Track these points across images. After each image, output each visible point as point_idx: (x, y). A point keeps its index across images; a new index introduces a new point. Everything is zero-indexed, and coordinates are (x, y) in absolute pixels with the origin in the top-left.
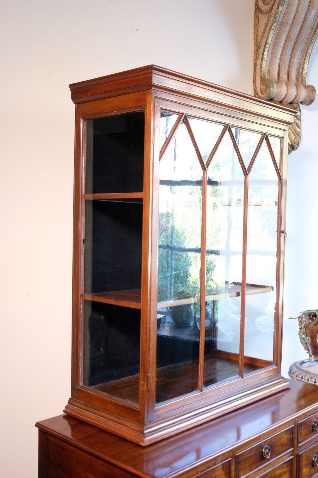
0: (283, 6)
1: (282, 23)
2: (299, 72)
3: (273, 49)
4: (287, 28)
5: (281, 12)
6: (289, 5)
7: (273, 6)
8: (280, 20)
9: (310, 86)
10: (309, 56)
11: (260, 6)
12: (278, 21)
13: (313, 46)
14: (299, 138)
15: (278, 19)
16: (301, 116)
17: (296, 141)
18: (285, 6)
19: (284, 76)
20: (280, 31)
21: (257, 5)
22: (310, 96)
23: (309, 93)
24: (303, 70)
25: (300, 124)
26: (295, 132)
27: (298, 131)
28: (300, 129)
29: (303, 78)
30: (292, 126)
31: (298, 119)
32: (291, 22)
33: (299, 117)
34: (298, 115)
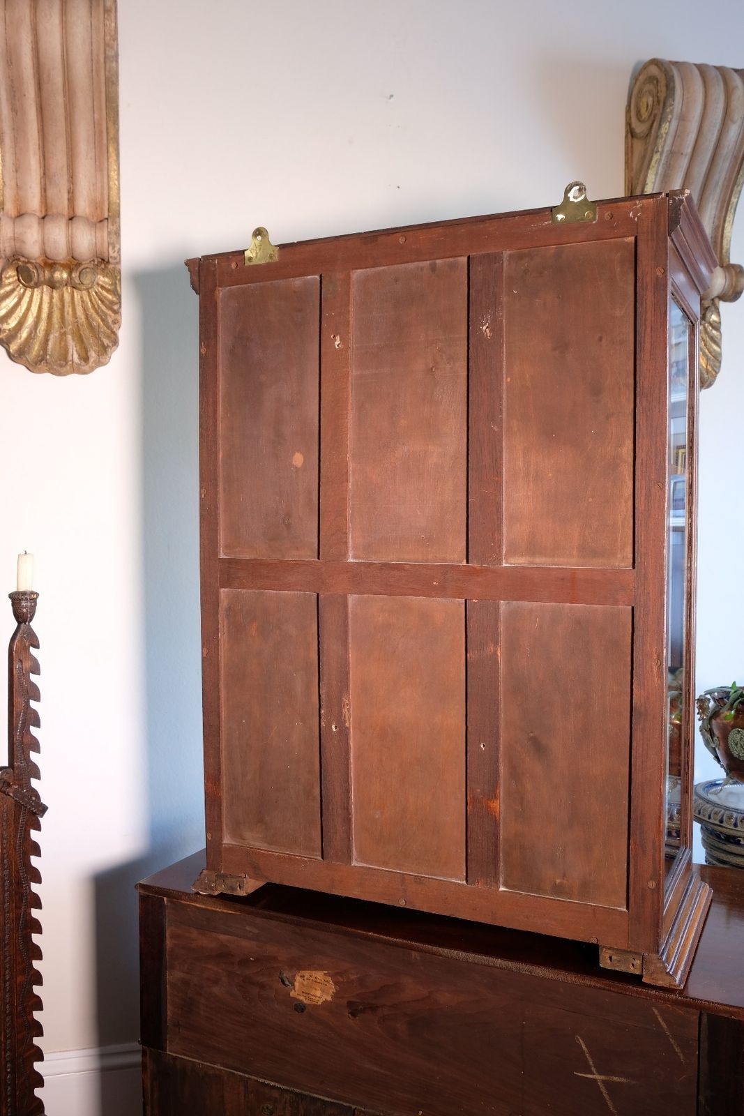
0: (670, 122)
1: (672, 153)
2: (715, 242)
4: (684, 162)
5: (667, 134)
6: (684, 120)
7: (653, 123)
8: (667, 148)
9: (733, 266)
10: (732, 211)
11: (634, 126)
12: (663, 151)
13: (740, 192)
14: (717, 364)
15: (663, 147)
16: (720, 323)
17: (710, 369)
18: (674, 123)
20: (669, 167)
21: (629, 124)
22: (734, 284)
23: (732, 280)
24: (722, 236)
25: (719, 337)
26: (710, 353)
27: (714, 350)
28: (720, 347)
29: (724, 251)
30: (704, 341)
31: (714, 328)
32: (689, 150)
33: (716, 324)
34: (714, 321)
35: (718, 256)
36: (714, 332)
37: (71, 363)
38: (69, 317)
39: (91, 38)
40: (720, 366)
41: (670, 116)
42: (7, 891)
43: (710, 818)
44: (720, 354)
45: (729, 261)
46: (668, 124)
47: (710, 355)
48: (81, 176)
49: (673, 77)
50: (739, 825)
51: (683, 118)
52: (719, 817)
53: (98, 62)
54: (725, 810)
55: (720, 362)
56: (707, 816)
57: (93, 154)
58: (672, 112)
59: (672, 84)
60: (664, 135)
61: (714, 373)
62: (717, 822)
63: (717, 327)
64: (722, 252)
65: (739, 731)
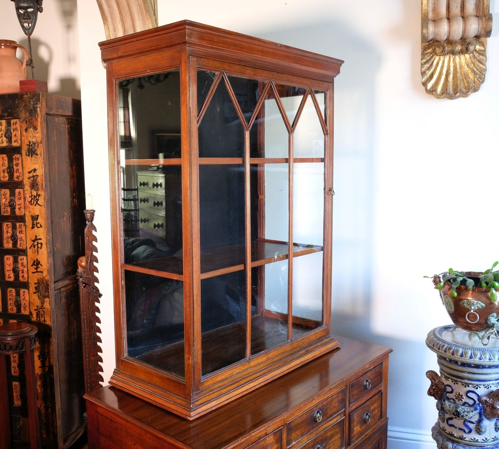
2: (479, 1)
14: (483, 76)
17: (477, 81)
22: (484, 27)
23: (483, 25)
25: (484, 60)
26: (477, 70)
27: (480, 68)
28: (485, 66)
29: (485, 5)
30: (473, 63)
31: (480, 54)
34: (480, 50)
35: (481, 9)
36: (481, 56)
40: (484, 78)
42: (86, 324)
44: (485, 70)
45: (489, 12)
47: (477, 71)
55: (485, 75)
61: (479, 83)
63: (483, 53)
64: (483, 7)
65: (447, 297)
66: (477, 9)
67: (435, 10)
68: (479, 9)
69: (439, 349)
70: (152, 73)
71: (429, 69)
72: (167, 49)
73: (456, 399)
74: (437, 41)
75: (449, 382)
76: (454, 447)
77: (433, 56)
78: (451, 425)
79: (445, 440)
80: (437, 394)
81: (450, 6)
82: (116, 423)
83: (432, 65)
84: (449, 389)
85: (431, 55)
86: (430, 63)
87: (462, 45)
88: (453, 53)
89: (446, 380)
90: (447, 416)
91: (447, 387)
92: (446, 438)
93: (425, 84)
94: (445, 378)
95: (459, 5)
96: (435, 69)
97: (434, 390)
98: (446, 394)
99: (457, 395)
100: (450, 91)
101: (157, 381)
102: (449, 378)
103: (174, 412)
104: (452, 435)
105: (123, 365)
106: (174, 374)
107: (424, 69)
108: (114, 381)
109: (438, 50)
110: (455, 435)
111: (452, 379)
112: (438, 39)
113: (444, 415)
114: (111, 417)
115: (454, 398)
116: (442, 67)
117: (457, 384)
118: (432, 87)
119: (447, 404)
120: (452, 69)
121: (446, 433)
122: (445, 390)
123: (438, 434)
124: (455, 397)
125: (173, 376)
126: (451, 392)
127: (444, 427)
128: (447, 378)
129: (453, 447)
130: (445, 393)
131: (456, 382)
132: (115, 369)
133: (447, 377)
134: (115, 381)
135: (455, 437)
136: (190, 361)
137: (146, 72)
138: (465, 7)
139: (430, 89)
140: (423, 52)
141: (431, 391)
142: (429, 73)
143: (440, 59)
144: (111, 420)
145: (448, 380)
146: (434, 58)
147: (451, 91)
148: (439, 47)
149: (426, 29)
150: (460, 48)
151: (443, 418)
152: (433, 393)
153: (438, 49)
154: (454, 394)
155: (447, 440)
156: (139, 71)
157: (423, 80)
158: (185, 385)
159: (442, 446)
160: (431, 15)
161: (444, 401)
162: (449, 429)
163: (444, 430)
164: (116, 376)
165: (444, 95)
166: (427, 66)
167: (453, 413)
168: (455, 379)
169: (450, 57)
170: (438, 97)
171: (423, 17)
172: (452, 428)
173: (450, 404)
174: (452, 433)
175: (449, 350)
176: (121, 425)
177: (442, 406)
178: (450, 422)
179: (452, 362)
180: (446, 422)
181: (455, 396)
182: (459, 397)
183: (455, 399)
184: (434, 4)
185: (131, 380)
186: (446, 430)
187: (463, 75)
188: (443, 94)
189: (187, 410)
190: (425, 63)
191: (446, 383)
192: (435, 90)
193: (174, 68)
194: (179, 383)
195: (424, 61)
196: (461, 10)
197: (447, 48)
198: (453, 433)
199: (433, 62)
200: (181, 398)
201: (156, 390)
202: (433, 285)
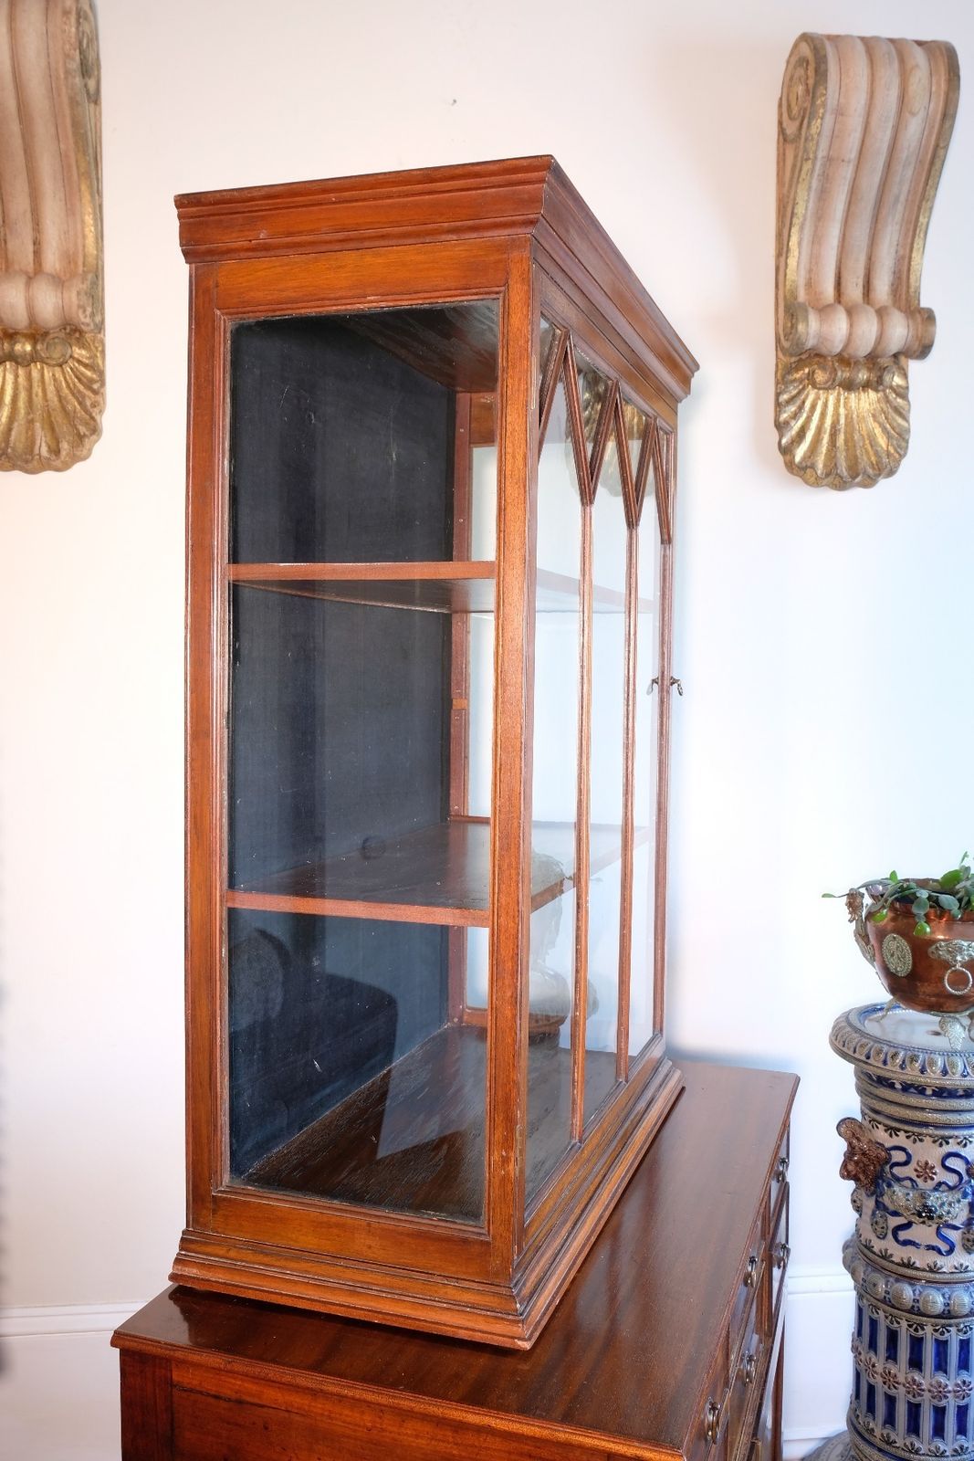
0: (822, 119)
1: (829, 160)
2: (900, 278)
3: (816, 227)
4: (847, 172)
5: (819, 134)
6: (842, 115)
7: (802, 121)
8: (821, 154)
9: (920, 311)
10: (922, 235)
11: (785, 125)
12: (816, 158)
13: (931, 208)
14: (903, 444)
15: (815, 152)
16: (907, 388)
17: (892, 451)
18: (829, 119)
19: (854, 291)
20: (827, 179)
21: (780, 123)
22: (920, 335)
23: (917, 330)
24: (909, 270)
25: (906, 409)
26: (893, 429)
27: (899, 425)
28: (907, 421)
29: (912, 290)
30: (884, 413)
31: (898, 395)
32: (853, 155)
33: (902, 391)
34: (898, 386)
35: (904, 297)
36: (899, 400)
37: (38, 457)
38: (38, 400)
39: (48, 49)
40: (907, 447)
41: (821, 111)
43: (855, 1052)
44: (908, 431)
45: (919, 304)
46: (819, 120)
47: (893, 432)
48: (48, 222)
49: (825, 56)
50: (889, 1062)
51: (840, 112)
52: (865, 1051)
53: (58, 78)
54: (875, 1042)
55: (907, 442)
56: (852, 1049)
57: (62, 195)
58: (824, 105)
59: (823, 66)
60: (816, 136)
61: (897, 456)
62: (863, 1058)
63: (902, 393)
64: (908, 292)
65: (894, 938)
66: (895, 296)
67: (809, 284)
68: (898, 296)
69: (885, 1062)
70: (383, 304)
71: (795, 416)
72: (455, 237)
73: (918, 1176)
74: (818, 355)
75: (901, 1140)
76: (917, 1292)
77: (804, 389)
78: (906, 1243)
79: (891, 1279)
80: (864, 1172)
81: (843, 280)
82: (263, 1406)
83: (801, 408)
84: (898, 1156)
85: (801, 387)
86: (798, 402)
87: (870, 370)
88: (849, 386)
89: (891, 1136)
90: (894, 1222)
91: (893, 1152)
92: (893, 1275)
93: (786, 451)
94: (886, 1131)
95: (861, 282)
96: (809, 419)
97: (857, 1163)
98: (891, 1168)
99: (921, 1167)
100: (842, 470)
101: (370, 1247)
102: (899, 1130)
103: (463, 1334)
104: (909, 1265)
105: (221, 1212)
106: (434, 1215)
107: (784, 416)
108: (192, 1272)
109: (820, 376)
110: (918, 1265)
111: (906, 1132)
112: (824, 351)
113: (886, 1220)
114: (236, 1393)
115: (913, 1175)
116: (823, 415)
117: (921, 1140)
118: (804, 459)
119: (900, 1194)
120: (842, 421)
121: (893, 1262)
122: (887, 1161)
123: (870, 1269)
124: (915, 1173)
125: (431, 1222)
126: (906, 1163)
127: (886, 1250)
128: (893, 1131)
129: (914, 1295)
130: (888, 1167)
131: (919, 1138)
132: (184, 1233)
133: (892, 1128)
134: (195, 1271)
135: (917, 1269)
136: (511, 1167)
137: (363, 300)
138: (871, 288)
139: (801, 463)
140: (783, 377)
141: (850, 1167)
142: (796, 426)
143: (817, 398)
144: (240, 1402)
145: (897, 1135)
146: (806, 392)
147: (844, 470)
148: (824, 369)
149: (804, 324)
150: (865, 377)
151: (883, 1228)
152: (853, 1173)
153: (820, 372)
154: (913, 1165)
155: (897, 1280)
156: (332, 296)
157: (784, 441)
158: (488, 1243)
159: (885, 1297)
160: (802, 296)
161: (889, 1186)
162: (899, 1253)
163: (885, 1256)
164: (193, 1254)
165: (830, 479)
166: (793, 408)
167: (916, 1212)
168: (916, 1129)
169: (839, 394)
170: (817, 483)
171: (788, 297)
172: (910, 1248)
173: (906, 1191)
174: (909, 1261)
175: (911, 1062)
176: (287, 1411)
177: (880, 1200)
178: (903, 1235)
179: (912, 1090)
180: (890, 1236)
181: (916, 1170)
182: (926, 1173)
183: (915, 1178)
184: (810, 271)
185: (261, 1258)
186: (891, 1255)
187: (866, 437)
188: (828, 475)
189: (508, 1320)
190: (789, 402)
191: (889, 1142)
192: (813, 467)
193: (476, 294)
194: (465, 1241)
195: (785, 397)
196: (864, 294)
197: (839, 374)
198: (912, 1261)
199: (804, 402)
200: (475, 1286)
201: (368, 1277)
202: (845, 913)
